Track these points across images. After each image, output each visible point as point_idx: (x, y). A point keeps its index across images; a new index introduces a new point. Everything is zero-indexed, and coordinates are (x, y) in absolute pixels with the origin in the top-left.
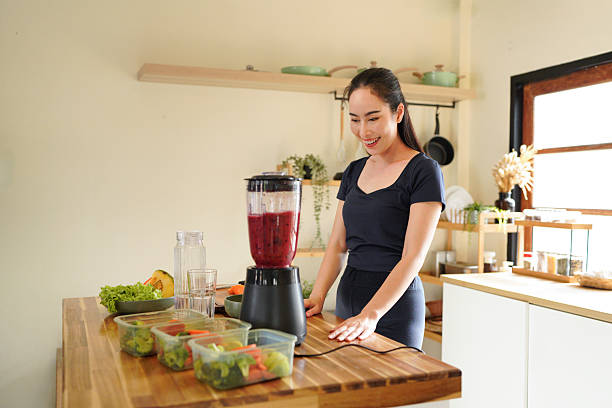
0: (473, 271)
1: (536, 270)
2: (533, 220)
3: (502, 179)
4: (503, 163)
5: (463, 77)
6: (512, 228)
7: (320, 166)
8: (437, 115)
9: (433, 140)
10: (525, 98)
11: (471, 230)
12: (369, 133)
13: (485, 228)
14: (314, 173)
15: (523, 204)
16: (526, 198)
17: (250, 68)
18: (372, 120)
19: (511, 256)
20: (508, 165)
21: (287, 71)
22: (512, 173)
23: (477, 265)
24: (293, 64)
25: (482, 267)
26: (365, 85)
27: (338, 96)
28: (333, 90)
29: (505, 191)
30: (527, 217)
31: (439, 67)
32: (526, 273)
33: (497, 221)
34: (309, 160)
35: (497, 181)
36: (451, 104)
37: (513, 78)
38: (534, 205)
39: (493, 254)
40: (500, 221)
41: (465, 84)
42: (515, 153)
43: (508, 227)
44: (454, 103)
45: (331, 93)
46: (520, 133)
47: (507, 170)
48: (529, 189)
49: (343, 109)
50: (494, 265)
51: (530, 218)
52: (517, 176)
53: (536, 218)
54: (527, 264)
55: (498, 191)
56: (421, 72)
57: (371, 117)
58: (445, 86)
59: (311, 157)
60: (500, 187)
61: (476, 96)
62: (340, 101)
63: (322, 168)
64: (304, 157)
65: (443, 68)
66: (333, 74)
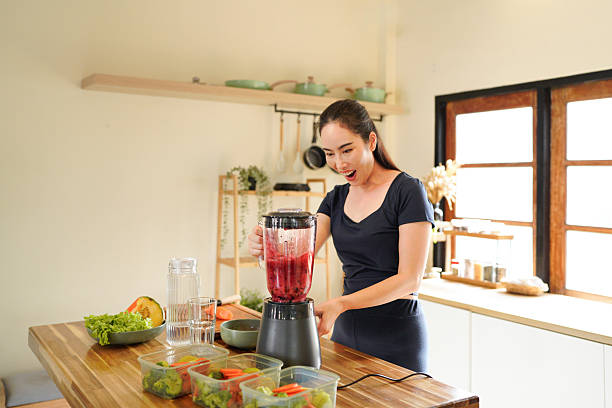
1: (463, 276)
2: (460, 230)
3: (431, 191)
4: (432, 177)
5: (391, 93)
6: (441, 237)
7: (263, 178)
10: (448, 116)
12: (345, 165)
14: (258, 186)
15: (449, 214)
16: (451, 209)
17: (196, 81)
18: (346, 152)
19: (437, 262)
20: (436, 178)
21: (231, 84)
22: (440, 186)
24: (238, 78)
27: (278, 108)
28: (274, 103)
29: (434, 202)
30: (455, 228)
31: (369, 84)
32: (455, 279)
34: (253, 172)
36: (379, 118)
37: (437, 98)
41: (391, 100)
42: (441, 167)
44: (382, 117)
45: (270, 105)
46: (444, 151)
47: (435, 183)
49: (282, 121)
51: (458, 228)
52: (445, 189)
53: (464, 229)
54: (456, 271)
56: (354, 87)
57: (345, 149)
58: (375, 102)
59: (255, 169)
61: (402, 110)
62: (279, 114)
63: (265, 179)
64: (247, 168)
65: (373, 85)
66: (275, 88)
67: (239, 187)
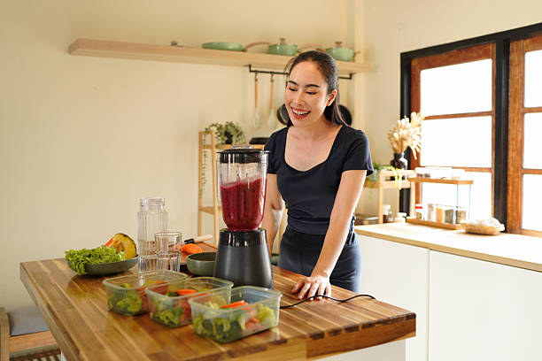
0: (371, 222)
1: (426, 220)
3: (397, 142)
4: (397, 128)
5: (359, 52)
6: (406, 184)
7: (239, 133)
10: (413, 72)
11: (372, 187)
13: (384, 184)
14: (234, 139)
15: (414, 163)
16: (416, 158)
17: (174, 44)
18: (310, 93)
19: (404, 208)
20: (401, 130)
21: (208, 46)
22: (405, 136)
23: (378, 216)
24: (214, 40)
25: (381, 220)
27: (252, 69)
28: (248, 63)
29: (399, 152)
30: (419, 175)
31: (339, 44)
32: (418, 222)
33: (393, 179)
34: (229, 127)
35: (392, 144)
36: (348, 76)
37: (402, 55)
38: (421, 164)
39: (389, 207)
40: (396, 178)
41: (360, 59)
42: (406, 119)
43: (402, 183)
44: (351, 75)
45: (246, 66)
46: (409, 102)
47: (400, 134)
48: (418, 150)
49: (256, 80)
50: (390, 216)
51: (421, 176)
52: (409, 139)
53: (427, 176)
54: (419, 215)
55: (393, 152)
56: (324, 48)
57: (309, 90)
58: (344, 60)
59: (231, 124)
60: (394, 149)
61: (370, 69)
62: (253, 74)
63: (241, 133)
64: (224, 124)
65: (342, 45)
66: (249, 49)
67: (216, 142)
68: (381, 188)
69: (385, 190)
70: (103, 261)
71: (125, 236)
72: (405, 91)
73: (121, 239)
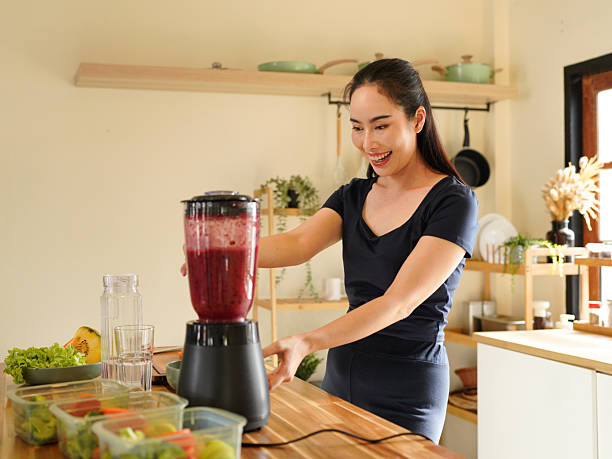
0: (519, 328)
1: (606, 325)
2: (600, 258)
3: (556, 203)
4: (557, 181)
5: (500, 70)
6: (572, 269)
7: (309, 191)
8: (466, 121)
9: (462, 154)
10: (585, 96)
11: (514, 272)
12: (375, 146)
13: (533, 269)
14: (301, 199)
15: (586, 236)
16: (590, 229)
17: (217, 66)
18: (380, 128)
19: (572, 307)
20: (563, 185)
21: (266, 68)
22: (571, 195)
23: (523, 319)
24: (273, 59)
25: (530, 322)
26: (371, 81)
27: (333, 99)
28: (327, 91)
29: (560, 219)
30: (592, 254)
31: (467, 59)
32: (593, 329)
33: (550, 260)
34: (294, 183)
35: (548, 206)
36: (485, 107)
37: (567, 70)
38: (601, 238)
39: (547, 305)
40: (554, 259)
41: (502, 79)
42: (572, 168)
43: (564, 268)
44: (488, 105)
45: (323, 95)
46: (579, 142)
47: (561, 190)
48: (594, 216)
49: (339, 116)
50: (548, 319)
51: (596, 255)
52: (576, 199)
53: (605, 255)
54: (595, 318)
55: (551, 219)
56: (443, 64)
57: (378, 123)
58: (475, 82)
59: (298, 179)
60: (553, 214)
61: (518, 94)
62: (335, 106)
63: (313, 192)
64: (288, 179)
65: (472, 60)
66: (326, 71)
67: (274, 204)
68: (528, 275)
69: (536, 278)
70: (51, 366)
71: (91, 331)
72: (572, 124)
73: (86, 335)
